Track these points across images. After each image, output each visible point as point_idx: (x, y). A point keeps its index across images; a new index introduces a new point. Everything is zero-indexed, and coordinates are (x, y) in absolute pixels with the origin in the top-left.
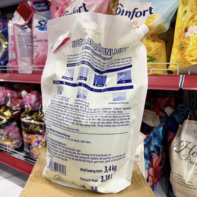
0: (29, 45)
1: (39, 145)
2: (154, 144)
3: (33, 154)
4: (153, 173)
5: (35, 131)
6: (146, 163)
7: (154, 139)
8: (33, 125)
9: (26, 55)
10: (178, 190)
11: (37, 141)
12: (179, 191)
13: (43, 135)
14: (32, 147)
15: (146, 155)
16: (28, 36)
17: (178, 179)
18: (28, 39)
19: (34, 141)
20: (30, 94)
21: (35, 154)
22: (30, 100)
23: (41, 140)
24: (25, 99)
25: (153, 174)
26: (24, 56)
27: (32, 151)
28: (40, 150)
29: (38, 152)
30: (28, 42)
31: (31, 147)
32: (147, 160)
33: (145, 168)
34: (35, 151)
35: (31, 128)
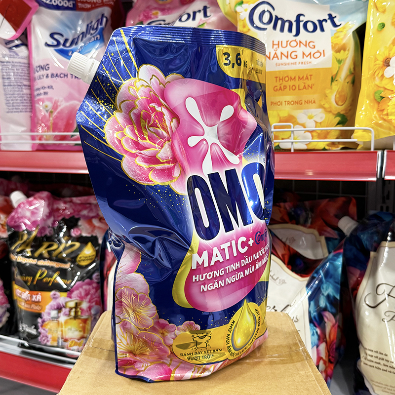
0: (25, 85)
1: (61, 314)
2: (326, 294)
3: (47, 337)
4: (326, 353)
5: (50, 284)
6: (312, 333)
7: (326, 283)
8: (44, 269)
9: (18, 109)
10: (379, 383)
11: (56, 307)
12: (382, 384)
13: (68, 292)
14: (43, 322)
15: (312, 316)
16: (23, 65)
17: (378, 361)
18: (23, 72)
19: (48, 307)
20: (31, 199)
21: (50, 336)
22: (33, 213)
23: (66, 303)
24: (20, 210)
25: (326, 357)
26: (15, 110)
27: (44, 330)
28: (64, 327)
29: (57, 331)
30: (24, 79)
31: (39, 320)
32: (315, 328)
33: (312, 343)
34: (50, 330)
35: (39, 277)
